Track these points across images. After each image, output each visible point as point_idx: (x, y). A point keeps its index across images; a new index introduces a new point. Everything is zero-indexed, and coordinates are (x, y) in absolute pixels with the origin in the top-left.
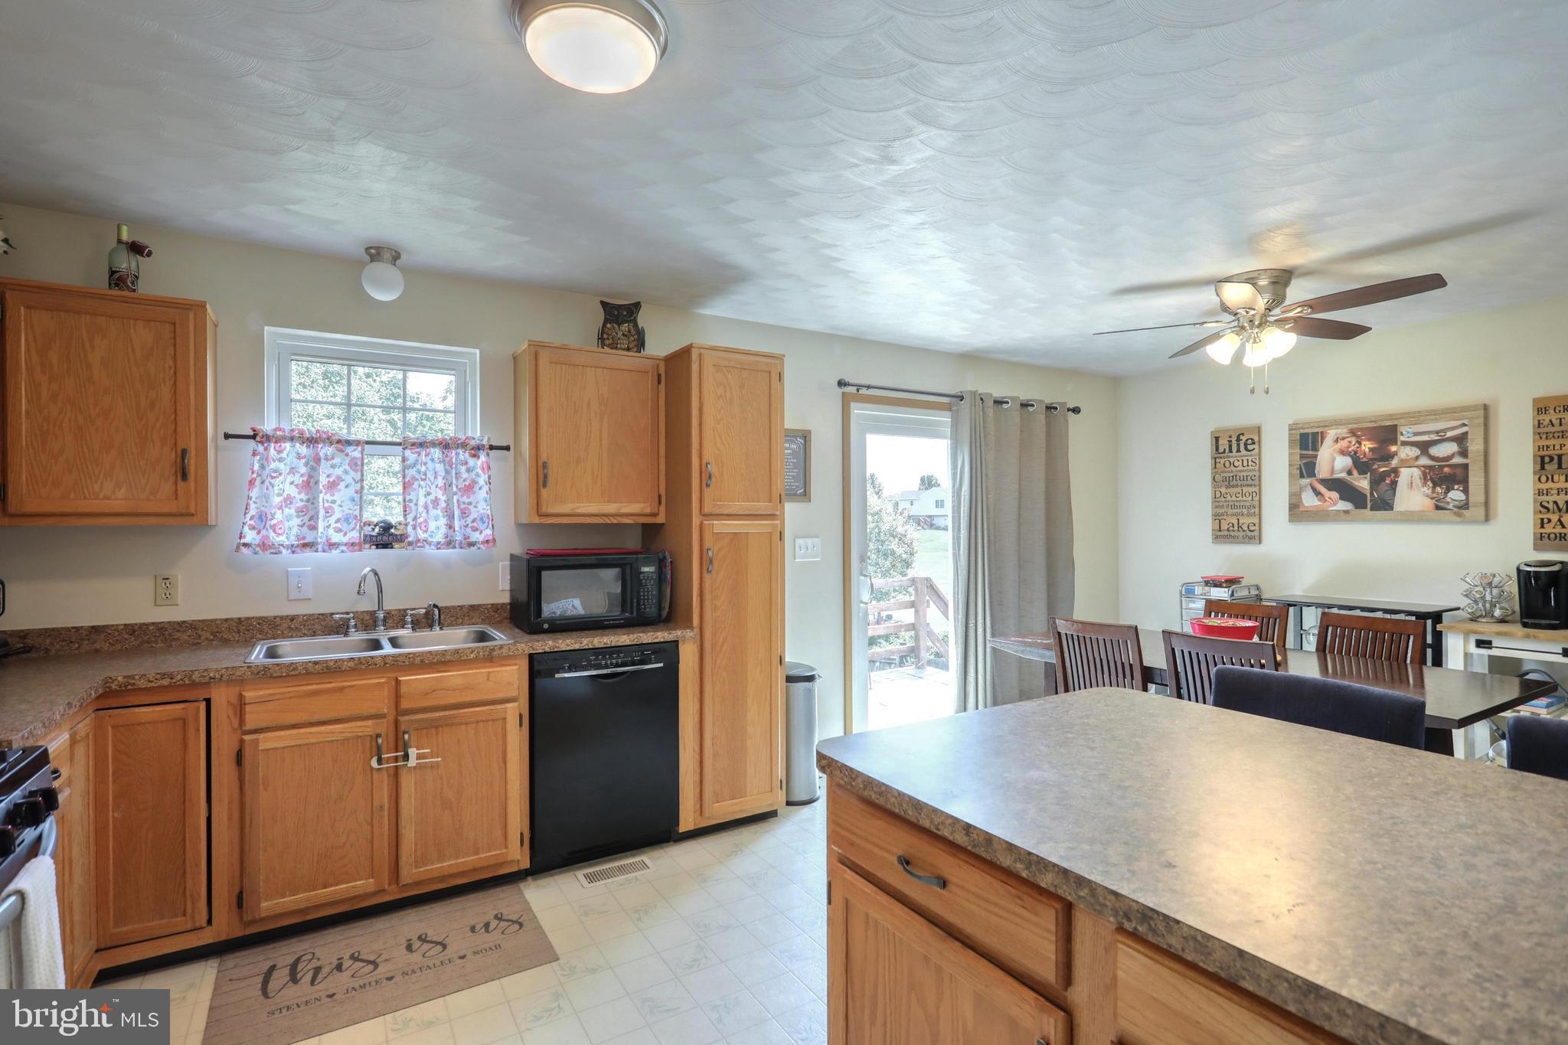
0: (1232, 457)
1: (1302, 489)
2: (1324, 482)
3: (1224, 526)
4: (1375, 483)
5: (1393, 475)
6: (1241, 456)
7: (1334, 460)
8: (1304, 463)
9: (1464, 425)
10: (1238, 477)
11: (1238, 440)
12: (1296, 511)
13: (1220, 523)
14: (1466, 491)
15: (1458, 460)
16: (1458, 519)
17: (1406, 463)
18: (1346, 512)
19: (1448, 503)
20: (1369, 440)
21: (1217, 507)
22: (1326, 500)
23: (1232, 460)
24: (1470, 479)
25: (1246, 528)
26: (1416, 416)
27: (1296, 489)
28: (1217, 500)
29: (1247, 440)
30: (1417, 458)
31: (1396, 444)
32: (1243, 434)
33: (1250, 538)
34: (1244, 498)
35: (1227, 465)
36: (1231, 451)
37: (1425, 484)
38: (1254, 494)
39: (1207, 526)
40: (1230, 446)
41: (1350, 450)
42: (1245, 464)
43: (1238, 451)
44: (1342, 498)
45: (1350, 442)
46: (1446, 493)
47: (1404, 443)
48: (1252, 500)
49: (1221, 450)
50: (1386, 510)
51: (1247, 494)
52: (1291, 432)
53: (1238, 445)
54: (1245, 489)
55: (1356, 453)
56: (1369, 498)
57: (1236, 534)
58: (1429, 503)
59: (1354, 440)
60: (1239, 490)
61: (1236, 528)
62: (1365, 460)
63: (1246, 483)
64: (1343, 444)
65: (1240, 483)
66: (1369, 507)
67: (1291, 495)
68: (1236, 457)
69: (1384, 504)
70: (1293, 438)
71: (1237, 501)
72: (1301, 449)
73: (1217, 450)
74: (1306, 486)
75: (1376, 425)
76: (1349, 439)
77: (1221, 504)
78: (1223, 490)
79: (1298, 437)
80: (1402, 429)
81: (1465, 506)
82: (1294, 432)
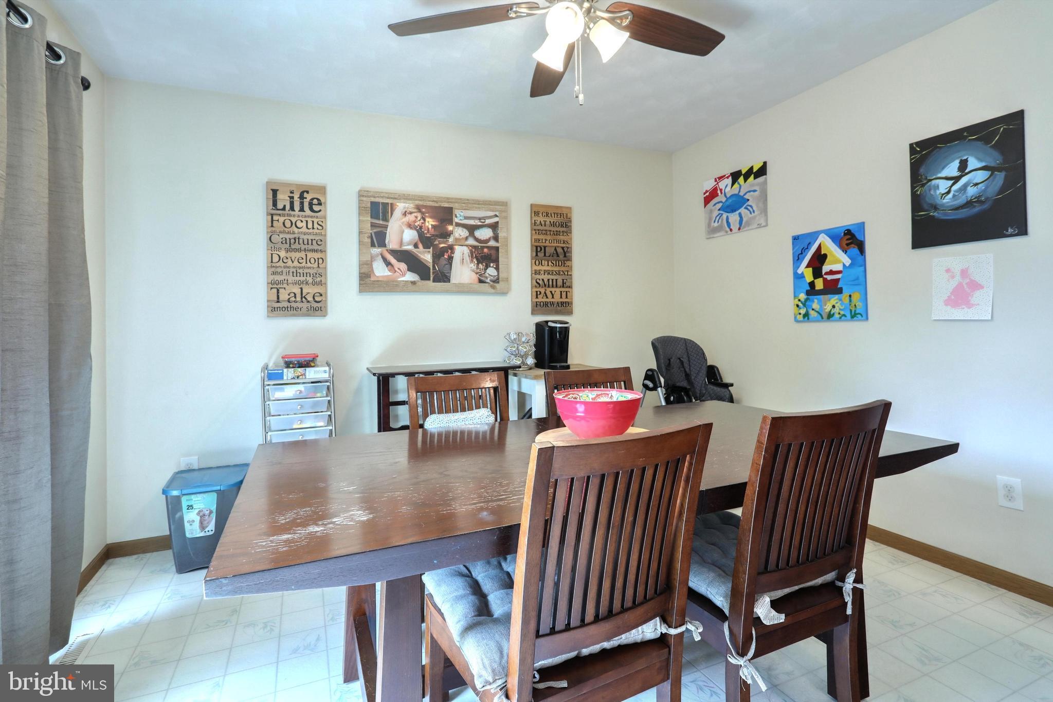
0: (294, 216)
1: (373, 258)
2: (393, 252)
3: (284, 296)
4: (437, 256)
5: (450, 251)
6: (305, 217)
7: (403, 232)
8: (375, 233)
9: (496, 216)
10: (301, 241)
11: (302, 197)
12: (367, 280)
13: (278, 292)
14: (497, 269)
15: (492, 243)
16: (493, 291)
17: (460, 242)
18: (413, 283)
19: (487, 278)
20: (431, 217)
21: (274, 273)
22: (396, 271)
23: (294, 220)
24: (501, 259)
25: (310, 298)
26: (468, 203)
27: (367, 258)
28: (273, 265)
29: (312, 199)
30: (467, 238)
31: (452, 225)
32: (308, 192)
33: (315, 310)
34: (309, 265)
35: (288, 224)
36: (292, 208)
37: (472, 261)
38: (321, 261)
39: (260, 294)
40: (292, 204)
41: (416, 224)
42: (310, 226)
43: (302, 210)
44: (409, 270)
45: (416, 217)
46: (486, 269)
47: (458, 225)
48: (318, 267)
49: (280, 206)
50: (444, 282)
51: (313, 261)
52: (362, 198)
53: (302, 204)
54: (310, 255)
55: (421, 227)
56: (431, 271)
57: (299, 305)
58: (475, 277)
59: (419, 216)
60: (303, 254)
61: (299, 299)
62: (428, 235)
63: (310, 247)
64: (411, 218)
65: (303, 247)
66: (431, 278)
67: (362, 264)
68: (299, 216)
69: (443, 277)
70: (364, 205)
71: (300, 268)
72: (371, 217)
73: (275, 204)
74: (377, 255)
75: (437, 205)
76: (415, 214)
77: (279, 270)
78: (283, 254)
79: (369, 205)
80: (456, 212)
81: (496, 281)
82: (364, 199)
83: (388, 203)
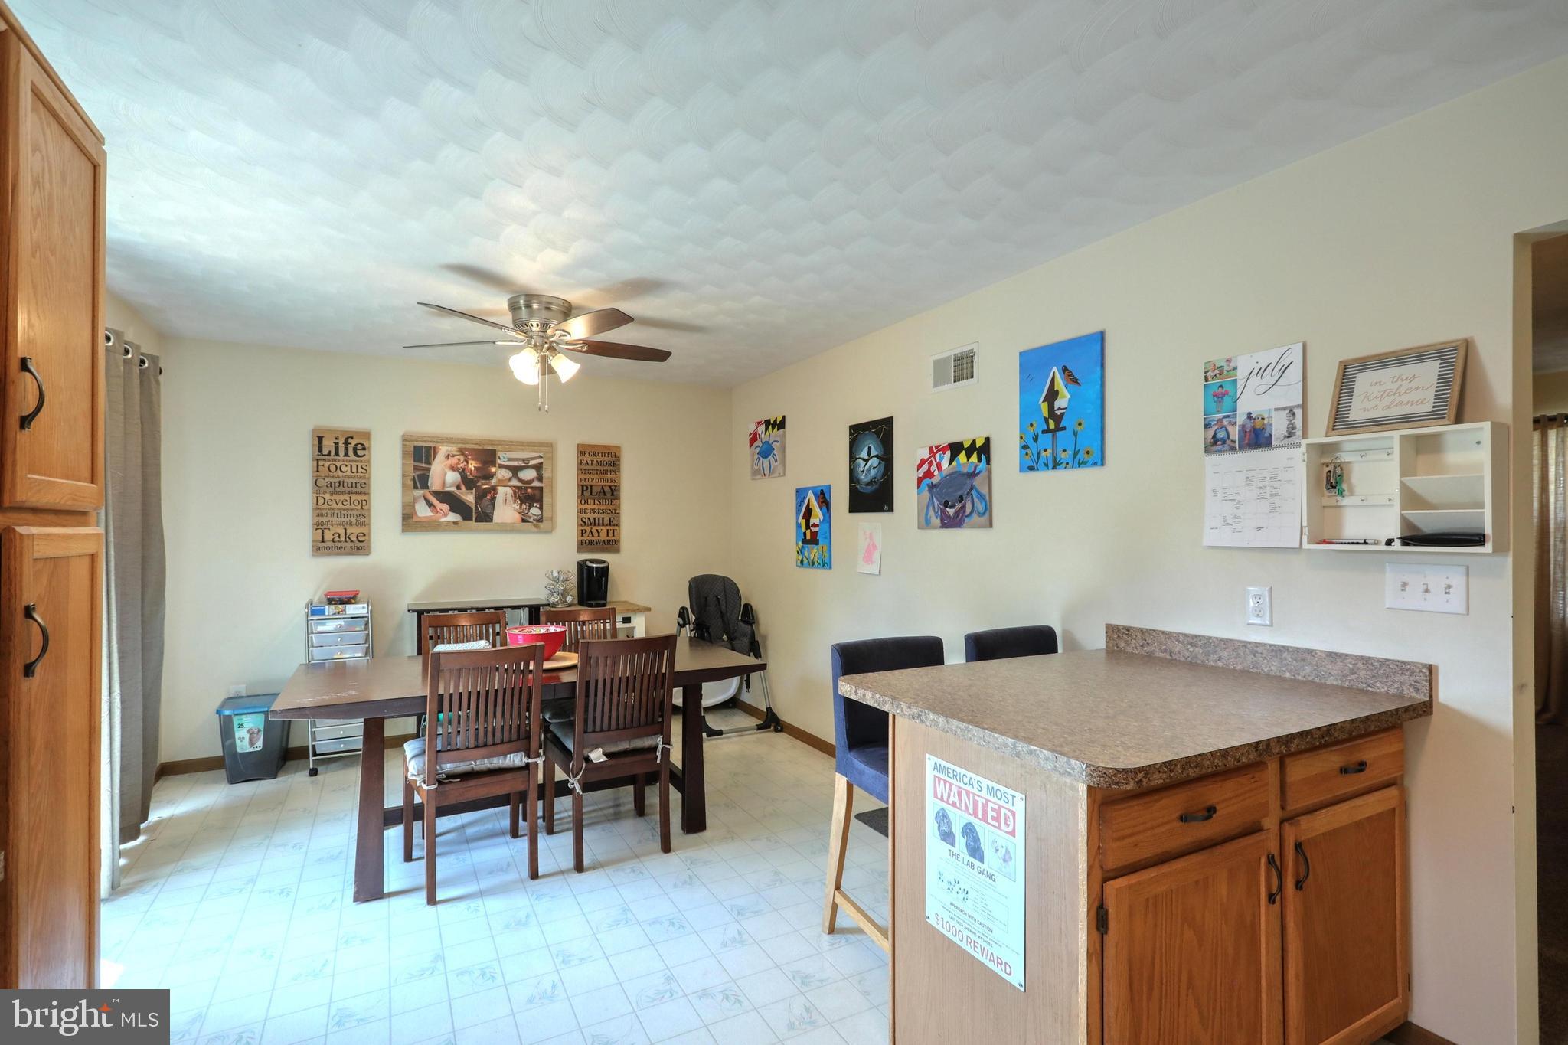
0: (339, 461)
1: (415, 500)
2: (436, 494)
3: (328, 536)
4: (479, 498)
5: (492, 492)
6: (350, 461)
7: (445, 474)
8: (418, 476)
9: (541, 457)
10: (345, 484)
11: (346, 443)
12: (410, 521)
13: (323, 533)
14: (541, 508)
15: (536, 484)
16: (536, 530)
17: (503, 483)
18: (456, 523)
19: (530, 517)
20: (473, 460)
21: (319, 515)
22: (438, 512)
23: (338, 465)
24: (544, 499)
25: (354, 538)
26: (511, 445)
27: (410, 500)
28: (320, 507)
29: (357, 445)
30: (510, 479)
31: (495, 466)
32: (352, 438)
33: (359, 549)
34: (353, 506)
35: (333, 468)
36: (337, 454)
37: (515, 501)
38: (364, 503)
39: (306, 534)
40: (337, 449)
41: (459, 466)
42: (354, 470)
43: (346, 455)
44: (452, 510)
45: (459, 460)
46: (529, 509)
47: (501, 466)
48: (362, 508)
49: (325, 452)
50: (487, 521)
51: (356, 503)
52: (405, 443)
53: (346, 449)
54: (354, 497)
55: (464, 470)
56: (474, 511)
57: (343, 544)
58: (518, 517)
59: (462, 458)
60: (347, 497)
61: (343, 539)
62: (471, 477)
63: (354, 490)
64: (454, 460)
65: (347, 490)
66: (474, 519)
67: (405, 506)
68: (343, 461)
69: (485, 517)
70: (406, 449)
71: (344, 510)
72: (414, 461)
73: (320, 450)
74: (419, 497)
75: (480, 448)
76: (458, 457)
77: (324, 512)
78: (328, 497)
79: (412, 449)
80: (500, 454)
81: (540, 520)
82: (407, 443)
83: (431, 447)
